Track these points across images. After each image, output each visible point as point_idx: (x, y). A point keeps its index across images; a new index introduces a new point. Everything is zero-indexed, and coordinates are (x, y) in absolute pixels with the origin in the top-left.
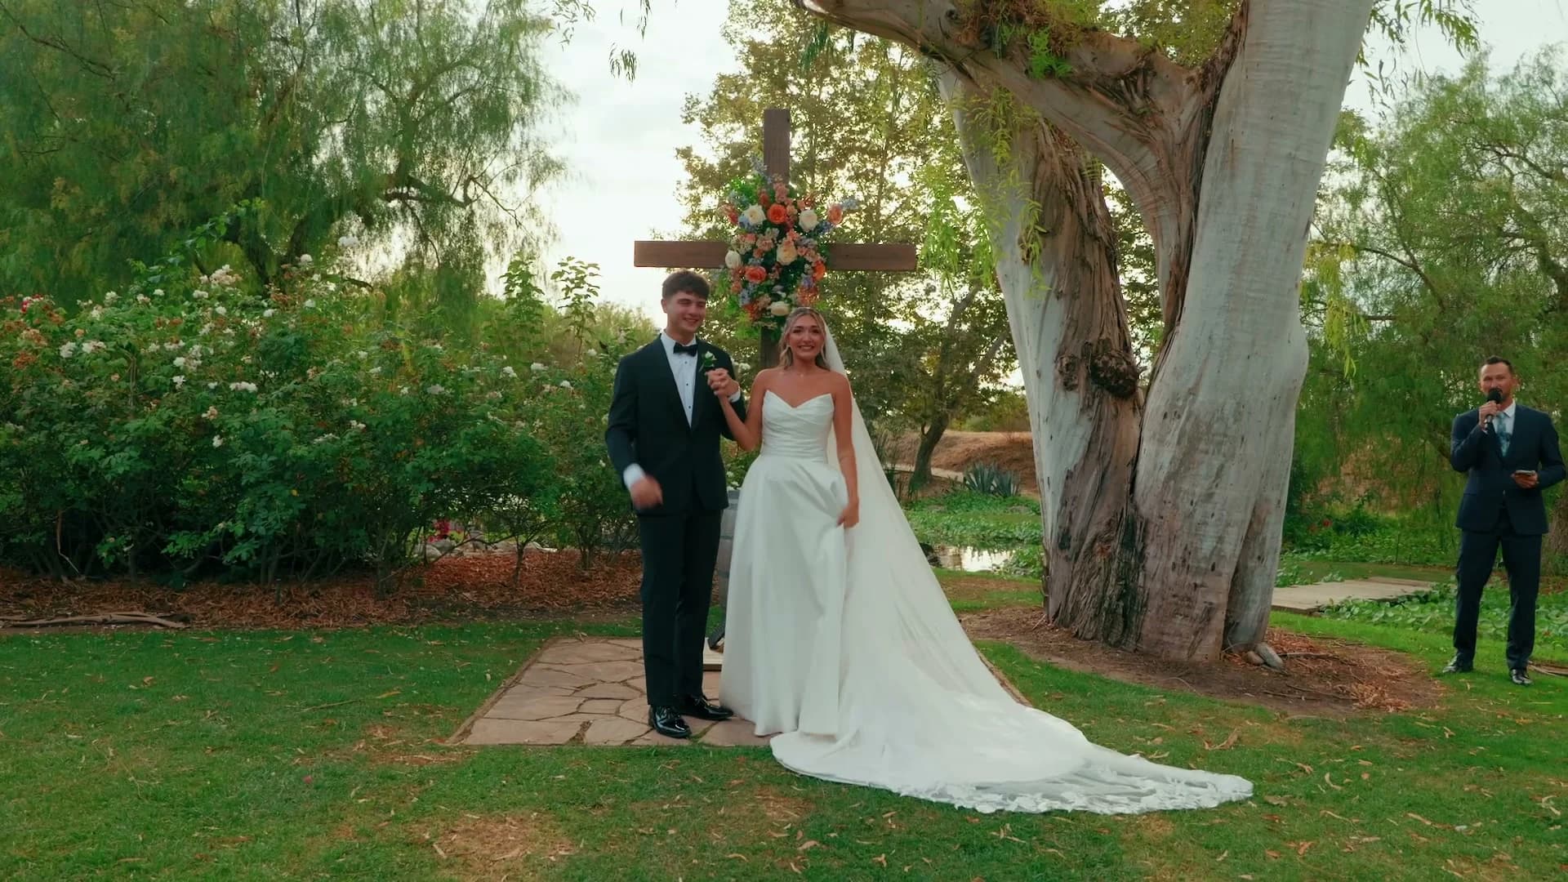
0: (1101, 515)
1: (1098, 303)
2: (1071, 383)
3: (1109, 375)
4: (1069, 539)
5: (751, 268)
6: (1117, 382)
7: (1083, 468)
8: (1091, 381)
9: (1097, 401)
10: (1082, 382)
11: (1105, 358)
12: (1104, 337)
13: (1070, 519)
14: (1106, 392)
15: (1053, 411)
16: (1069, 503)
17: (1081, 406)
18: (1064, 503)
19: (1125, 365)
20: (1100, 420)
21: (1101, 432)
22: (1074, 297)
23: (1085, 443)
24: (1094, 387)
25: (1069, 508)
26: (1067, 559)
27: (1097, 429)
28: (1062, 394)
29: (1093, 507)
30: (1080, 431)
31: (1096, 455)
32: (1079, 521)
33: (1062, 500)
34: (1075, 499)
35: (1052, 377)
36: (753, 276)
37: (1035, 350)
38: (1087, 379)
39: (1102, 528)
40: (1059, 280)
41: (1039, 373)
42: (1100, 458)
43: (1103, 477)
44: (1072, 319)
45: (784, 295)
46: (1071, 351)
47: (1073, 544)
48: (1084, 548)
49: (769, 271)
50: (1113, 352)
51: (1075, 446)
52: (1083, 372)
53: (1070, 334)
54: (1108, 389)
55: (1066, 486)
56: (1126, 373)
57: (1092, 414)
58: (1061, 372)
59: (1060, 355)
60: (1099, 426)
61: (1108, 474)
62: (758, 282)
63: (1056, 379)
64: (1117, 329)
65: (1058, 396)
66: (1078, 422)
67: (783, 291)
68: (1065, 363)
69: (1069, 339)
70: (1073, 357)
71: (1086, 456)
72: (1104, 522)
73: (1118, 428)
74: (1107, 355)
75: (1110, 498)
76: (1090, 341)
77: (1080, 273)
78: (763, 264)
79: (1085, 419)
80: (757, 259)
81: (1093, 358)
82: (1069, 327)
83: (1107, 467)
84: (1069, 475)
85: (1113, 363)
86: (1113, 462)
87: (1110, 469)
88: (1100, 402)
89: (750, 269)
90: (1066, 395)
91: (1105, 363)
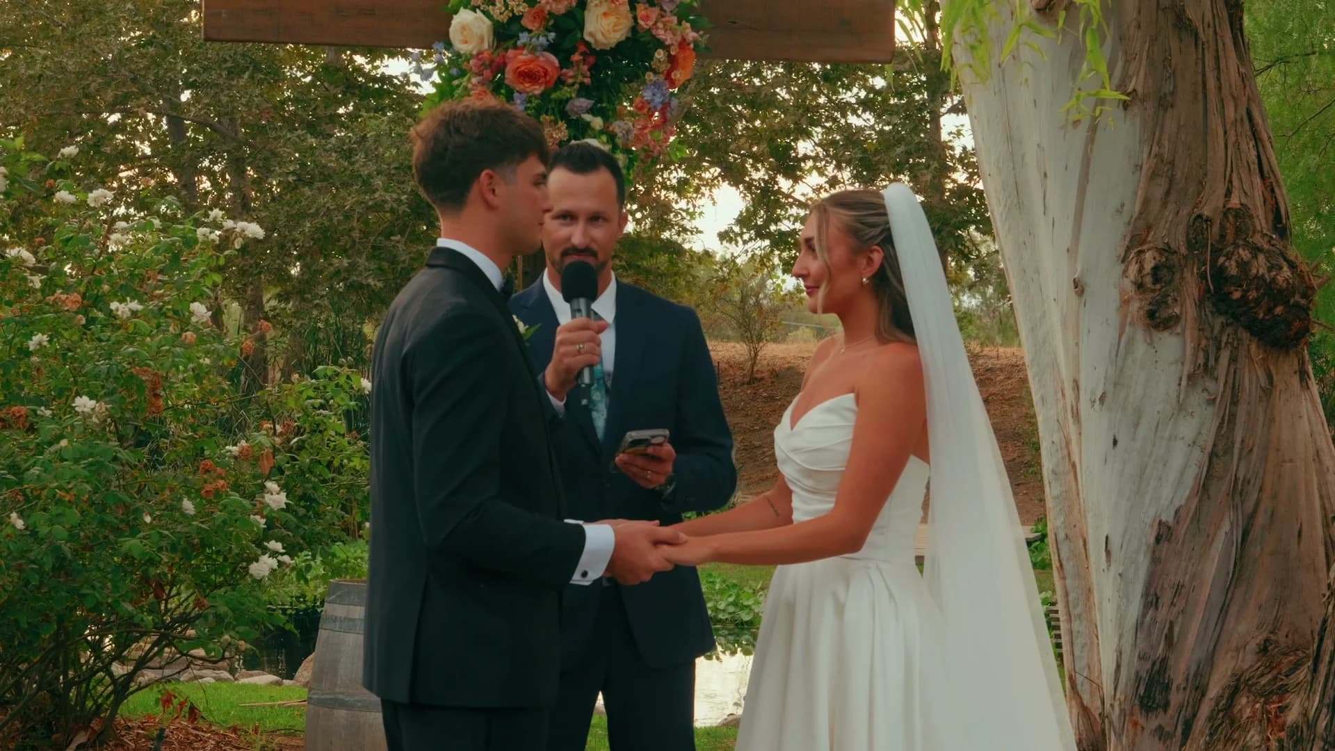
0: (1242, 628)
1: (1215, 121)
2: (1164, 314)
3: (1253, 295)
4: (1167, 688)
5: (524, 56)
6: (1270, 310)
7: (1197, 518)
8: (1209, 306)
9: (1225, 356)
10: (1190, 311)
11: (1245, 254)
12: (1235, 201)
13: (1169, 639)
14: (1245, 335)
15: (1118, 381)
16: (1166, 598)
17: (1188, 368)
18: (1151, 600)
19: (1286, 272)
20: (1235, 402)
21: (1239, 433)
22: (1164, 103)
23: (1199, 457)
24: (1220, 320)
25: (1163, 612)
26: (1160, 733)
27: (1227, 423)
28: (1140, 335)
29: (1224, 610)
30: (1187, 428)
31: (1225, 486)
32: (1191, 639)
33: (1146, 594)
34: (1179, 588)
35: (1114, 296)
36: (529, 76)
37: (1066, 229)
38: (1200, 305)
39: (1248, 659)
40: (1127, 62)
41: (1079, 287)
42: (1237, 491)
43: (1245, 534)
44: (1159, 156)
45: (597, 122)
46: (1159, 236)
47: (1175, 698)
48: (1205, 710)
49: (565, 62)
50: (1258, 240)
51: (1177, 461)
52: (1190, 286)
53: (1159, 192)
54: (1248, 328)
55: (1155, 560)
56: (1291, 289)
57: (1217, 387)
58: (1140, 286)
59: (1136, 242)
60: (1233, 417)
61: (1256, 531)
62: (537, 90)
63: (1125, 302)
64: (1257, 180)
65: (1131, 342)
66: (1181, 407)
67: (593, 111)
68: (1149, 265)
69: (1155, 206)
70: (1166, 250)
71: (1204, 488)
72: (1253, 646)
73: (1272, 420)
74: (1247, 245)
75: (1262, 589)
76: (1206, 212)
77: (1174, 45)
78: (552, 48)
79: (1196, 400)
80: (535, 37)
81: (1216, 252)
82: (1154, 175)
83: (1252, 517)
84: (1164, 534)
85: (1260, 266)
86: (1266, 505)
87: (1261, 520)
88: (1233, 360)
89: (518, 59)
90: (1151, 344)
91: (1244, 266)
